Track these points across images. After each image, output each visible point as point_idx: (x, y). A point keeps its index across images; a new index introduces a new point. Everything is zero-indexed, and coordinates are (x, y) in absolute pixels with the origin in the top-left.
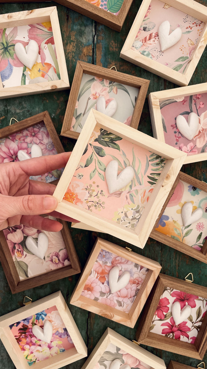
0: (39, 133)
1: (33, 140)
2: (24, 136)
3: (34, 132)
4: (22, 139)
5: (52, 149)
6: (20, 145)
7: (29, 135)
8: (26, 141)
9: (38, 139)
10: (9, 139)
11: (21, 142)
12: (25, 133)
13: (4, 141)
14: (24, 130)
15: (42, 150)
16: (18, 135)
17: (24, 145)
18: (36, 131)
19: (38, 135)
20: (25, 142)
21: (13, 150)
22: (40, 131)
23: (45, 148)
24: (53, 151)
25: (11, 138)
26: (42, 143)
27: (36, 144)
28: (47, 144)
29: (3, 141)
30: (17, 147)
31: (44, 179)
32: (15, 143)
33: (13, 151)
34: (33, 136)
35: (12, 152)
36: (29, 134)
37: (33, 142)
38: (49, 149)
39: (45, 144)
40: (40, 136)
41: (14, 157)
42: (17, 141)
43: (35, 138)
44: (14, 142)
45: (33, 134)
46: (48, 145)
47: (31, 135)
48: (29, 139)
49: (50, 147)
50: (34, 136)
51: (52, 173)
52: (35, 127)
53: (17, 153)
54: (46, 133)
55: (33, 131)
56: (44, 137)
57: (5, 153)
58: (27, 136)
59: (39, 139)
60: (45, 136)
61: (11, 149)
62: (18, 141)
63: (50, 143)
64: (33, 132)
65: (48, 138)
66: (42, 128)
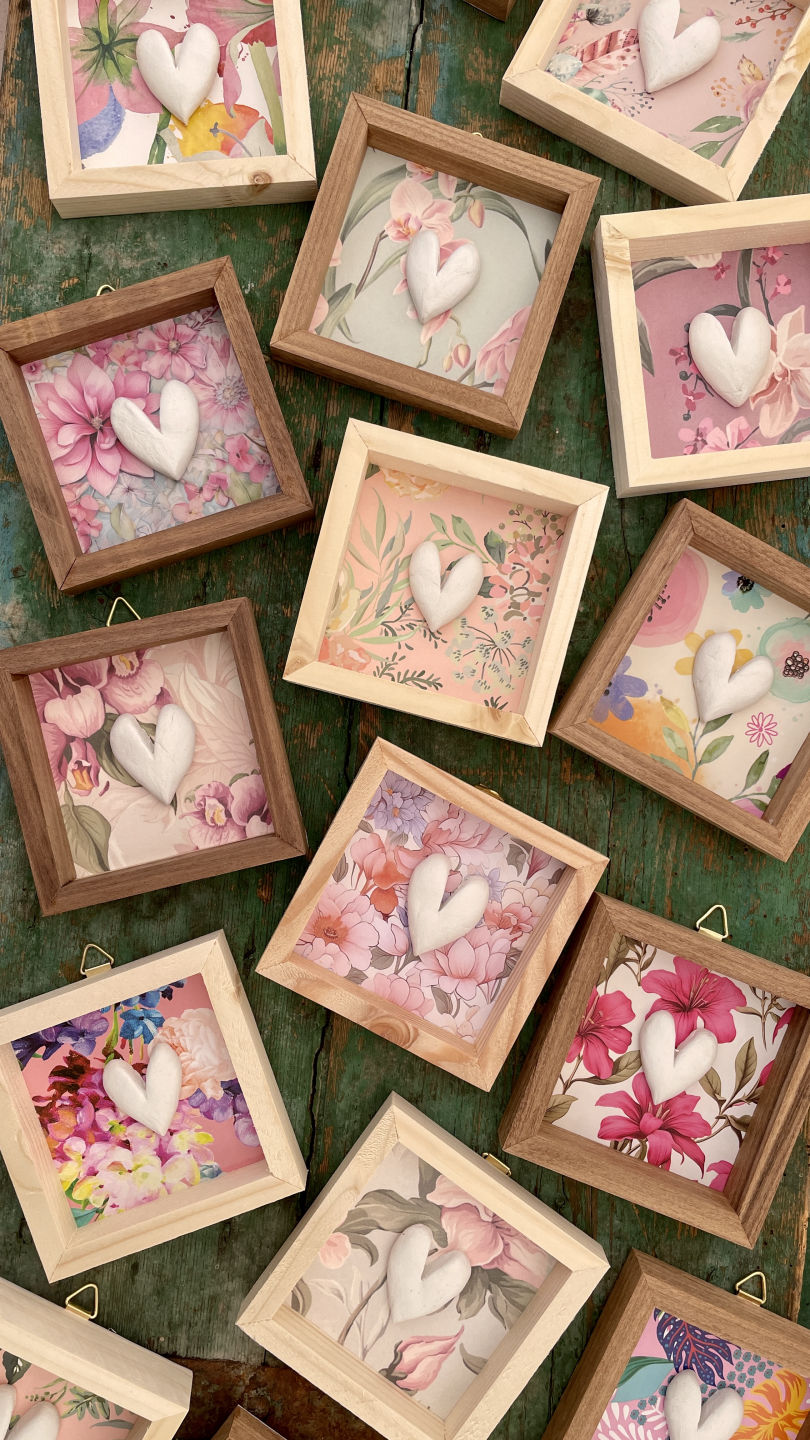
0: (195, 342)
1: (170, 366)
2: (140, 351)
3: (177, 337)
4: (132, 359)
5: (235, 403)
6: (121, 382)
7: (158, 348)
8: (144, 369)
9: (187, 366)
10: (87, 355)
11: (127, 371)
12: (146, 336)
13: (69, 363)
14: (140, 330)
15: (200, 404)
16: (118, 346)
17: (138, 383)
18: (185, 336)
19: (193, 349)
20: (140, 371)
21: (97, 396)
22: (199, 338)
23: (210, 400)
24: (240, 412)
25: (92, 353)
26: (201, 381)
27: (181, 380)
28: (219, 384)
29: (64, 363)
30: (110, 387)
31: (196, 510)
32: (105, 371)
33: (95, 399)
34: (172, 353)
35: (91, 403)
36: (160, 344)
37: (168, 375)
38: (223, 401)
39: (213, 384)
40: (196, 353)
41: (97, 421)
42: (115, 364)
43: (177, 360)
44: (102, 367)
45: (173, 345)
46: (222, 388)
47: (166, 349)
48: (155, 363)
49: (227, 394)
50: (174, 353)
51: (227, 491)
52: (181, 322)
53: (109, 407)
54: (219, 346)
55: (172, 334)
56: (210, 361)
57: (65, 403)
58: (150, 349)
59: (192, 365)
60: (214, 355)
61: (88, 393)
62: (116, 367)
63: (231, 381)
64: (174, 339)
65: (226, 365)
66: (208, 326)
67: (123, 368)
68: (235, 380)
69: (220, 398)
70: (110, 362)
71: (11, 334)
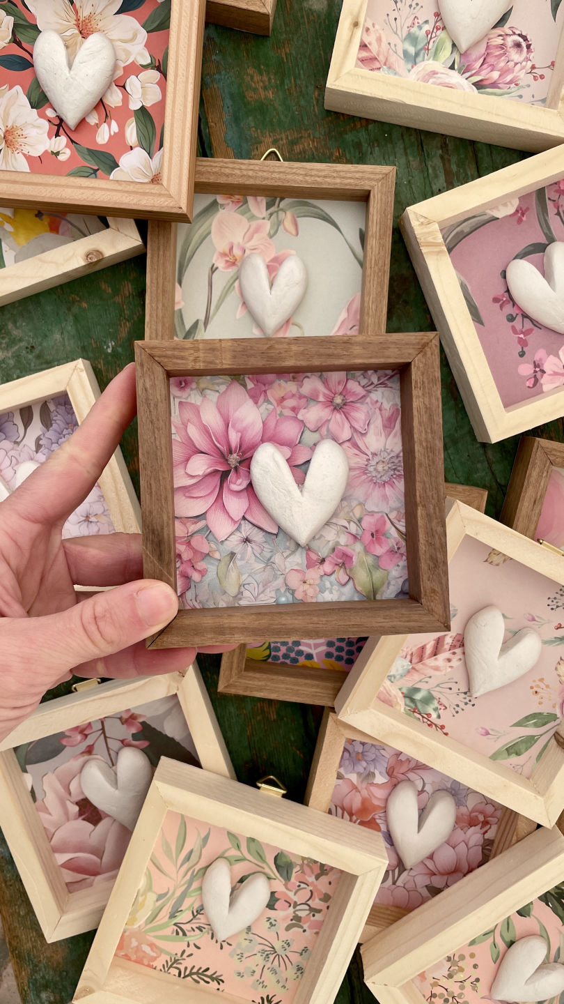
0: (362, 403)
1: (328, 421)
2: (301, 397)
3: (344, 393)
4: (291, 403)
5: (385, 478)
6: (272, 424)
7: (321, 399)
8: (300, 417)
9: (347, 425)
10: (245, 386)
11: (281, 414)
12: (311, 384)
13: (223, 388)
14: (309, 374)
15: (351, 469)
16: (279, 385)
17: (289, 430)
18: (354, 394)
19: (357, 409)
20: (296, 418)
21: (242, 432)
22: (368, 400)
23: (360, 468)
24: (388, 490)
25: (250, 385)
26: (356, 446)
27: (335, 439)
28: (374, 454)
29: (217, 388)
30: (259, 426)
31: (311, 582)
32: (258, 408)
33: (240, 434)
34: (335, 409)
35: (234, 438)
36: (325, 395)
37: (324, 430)
38: (374, 474)
39: (369, 454)
40: (360, 415)
41: (234, 459)
42: (271, 404)
43: (338, 417)
44: (256, 403)
45: (338, 400)
46: (376, 459)
47: (330, 402)
48: (313, 414)
49: (380, 468)
50: (337, 408)
51: (351, 570)
52: (354, 378)
53: (254, 447)
54: (387, 414)
55: (341, 388)
56: (372, 426)
57: (206, 430)
58: (312, 398)
59: (351, 427)
60: (378, 422)
61: (233, 426)
62: (270, 407)
63: (389, 454)
64: (341, 394)
65: (388, 436)
66: (381, 390)
67: (279, 410)
68: (392, 454)
69: (371, 469)
70: (267, 401)
71: (176, 353)
